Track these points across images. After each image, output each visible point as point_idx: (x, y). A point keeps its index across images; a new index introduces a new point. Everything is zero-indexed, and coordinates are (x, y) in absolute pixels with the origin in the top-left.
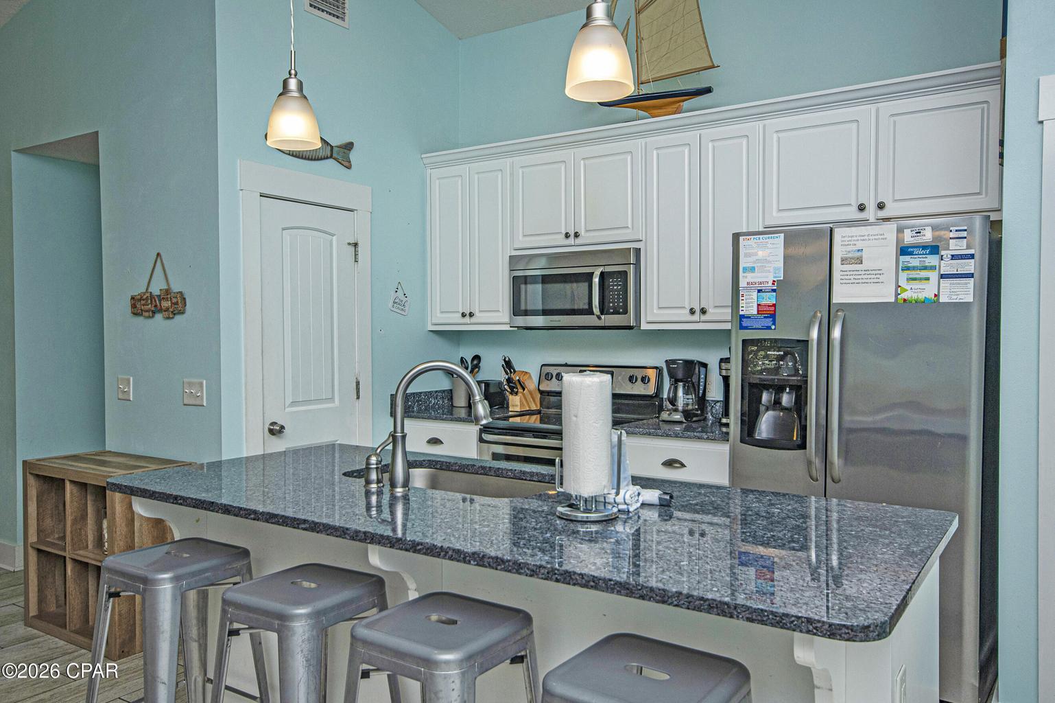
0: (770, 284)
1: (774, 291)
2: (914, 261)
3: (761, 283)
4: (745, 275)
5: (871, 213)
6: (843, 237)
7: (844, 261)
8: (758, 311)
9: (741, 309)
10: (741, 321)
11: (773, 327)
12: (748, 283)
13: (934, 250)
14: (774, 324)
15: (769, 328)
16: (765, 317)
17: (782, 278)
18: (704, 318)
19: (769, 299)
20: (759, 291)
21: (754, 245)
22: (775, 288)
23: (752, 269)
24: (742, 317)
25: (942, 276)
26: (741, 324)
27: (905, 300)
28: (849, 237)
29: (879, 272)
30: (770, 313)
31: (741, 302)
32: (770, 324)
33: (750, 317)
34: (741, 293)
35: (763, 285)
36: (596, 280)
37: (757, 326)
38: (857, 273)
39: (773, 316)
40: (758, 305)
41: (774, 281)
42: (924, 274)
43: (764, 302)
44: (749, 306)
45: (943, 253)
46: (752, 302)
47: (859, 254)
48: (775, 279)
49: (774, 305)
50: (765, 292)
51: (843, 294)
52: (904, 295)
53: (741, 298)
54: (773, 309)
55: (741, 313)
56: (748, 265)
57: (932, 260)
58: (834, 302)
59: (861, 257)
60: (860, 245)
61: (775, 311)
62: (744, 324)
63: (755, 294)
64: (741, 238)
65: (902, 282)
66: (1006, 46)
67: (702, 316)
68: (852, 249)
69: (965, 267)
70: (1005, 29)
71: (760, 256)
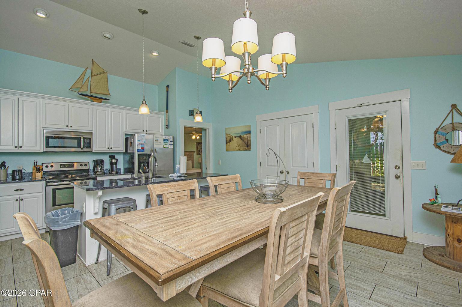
2: (165, 142)
3: (141, 143)
5: (145, 132)
6: (155, 137)
7: (156, 141)
8: (141, 148)
12: (139, 143)
13: (168, 140)
15: (143, 152)
18: (111, 150)
21: (140, 136)
22: (144, 144)
23: (139, 141)
25: (169, 144)
26: (138, 151)
27: (165, 148)
36: (82, 140)
37: (141, 151)
38: (157, 143)
42: (167, 144)
54: (144, 148)
57: (167, 142)
58: (154, 147)
60: (158, 138)
63: (140, 146)
65: (164, 145)
66: (168, 111)
67: (110, 149)
68: (157, 139)
69: (172, 143)
70: (167, 109)
71: (141, 138)
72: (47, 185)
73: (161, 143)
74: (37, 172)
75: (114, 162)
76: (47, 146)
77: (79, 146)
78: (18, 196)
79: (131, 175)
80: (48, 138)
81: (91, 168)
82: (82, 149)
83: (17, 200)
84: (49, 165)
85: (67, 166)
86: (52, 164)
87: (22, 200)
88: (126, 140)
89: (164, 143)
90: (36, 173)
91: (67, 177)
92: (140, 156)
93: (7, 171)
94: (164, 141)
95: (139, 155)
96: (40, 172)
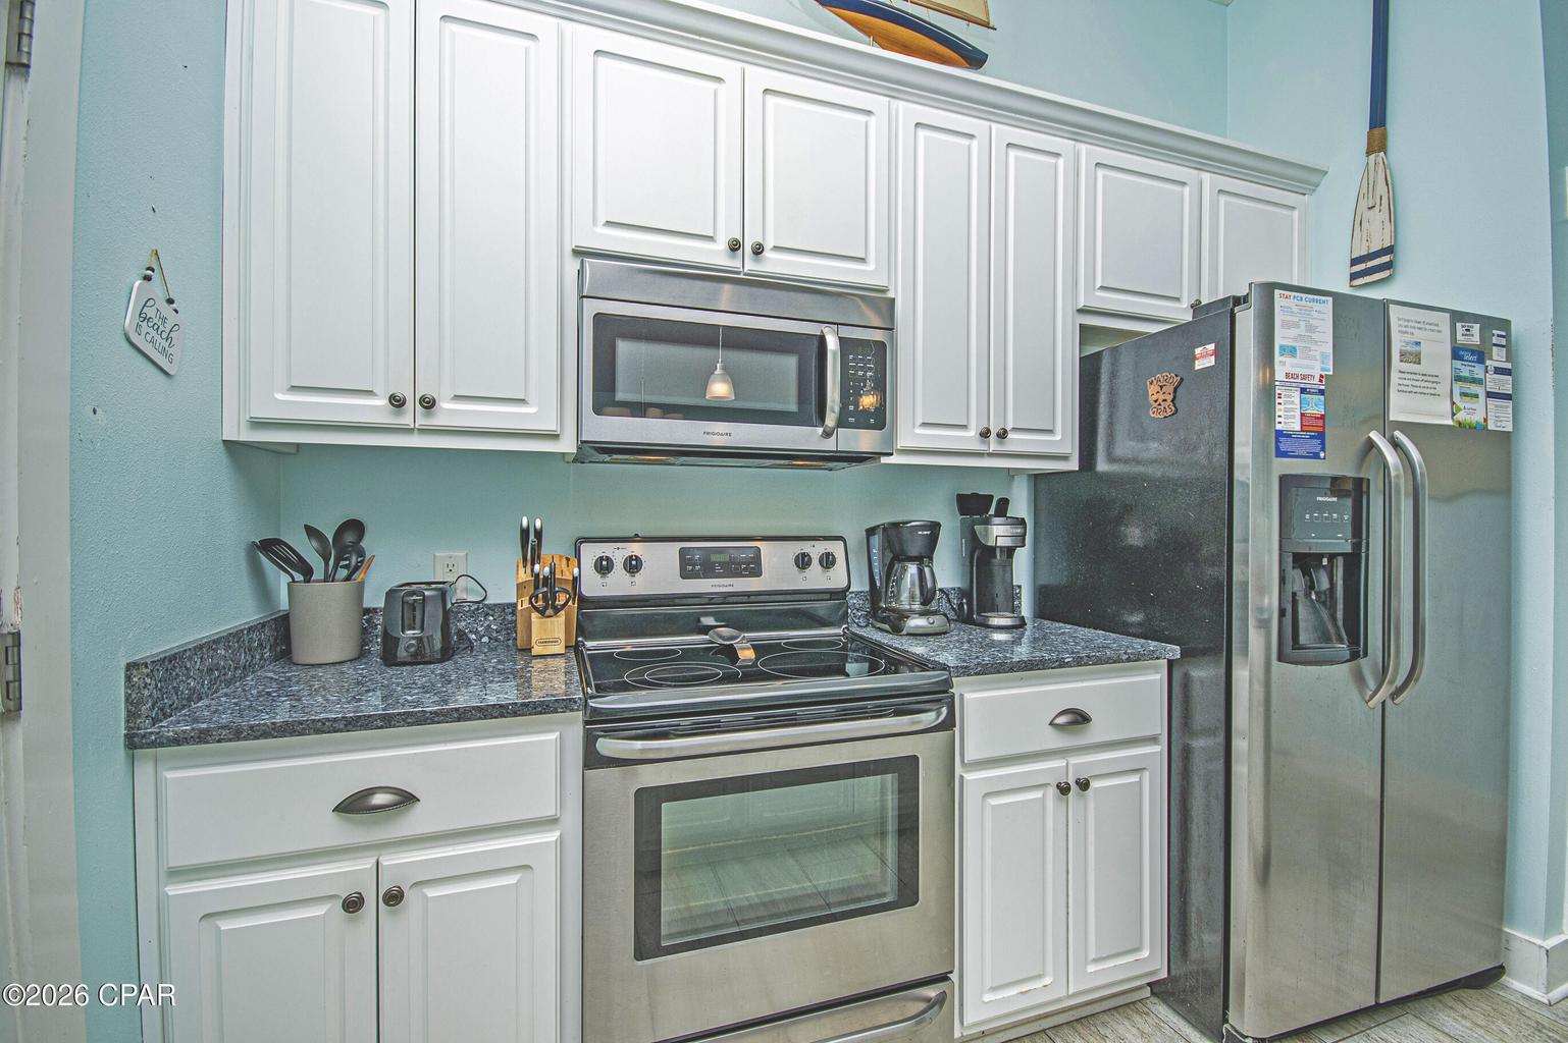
0: (1316, 381)
1: (1321, 392)
2: (1465, 370)
3: (1304, 377)
4: (1283, 359)
6: (1399, 319)
7: (1405, 356)
8: (1302, 426)
9: (1278, 419)
10: (1277, 441)
11: (1322, 455)
12: (1287, 375)
13: (1481, 360)
14: (1323, 449)
15: (1316, 456)
16: (1311, 437)
17: (1331, 373)
19: (1316, 406)
20: (1303, 391)
21: (1295, 310)
22: (1323, 387)
23: (1291, 351)
24: (1279, 434)
25: (1489, 395)
26: (1277, 448)
27: (1460, 423)
28: (1405, 320)
29: (1436, 379)
30: (1316, 430)
31: (1278, 407)
32: (1318, 450)
33: (1289, 436)
34: (1277, 392)
35: (1306, 381)
36: (832, 359)
37: (1302, 453)
38: (1414, 376)
39: (1321, 436)
40: (1302, 415)
41: (1321, 376)
42: (1474, 388)
43: (1309, 411)
44: (1288, 418)
45: (1488, 362)
46: (1292, 410)
47: (1415, 349)
48: (1323, 373)
49: (1322, 417)
50: (1309, 393)
51: (1401, 408)
52: (1460, 416)
53: (1278, 401)
54: (1320, 423)
55: (1278, 427)
56: (1286, 342)
57: (1478, 371)
58: (1391, 418)
59: (1420, 353)
60: (1418, 335)
61: (1324, 426)
62: (1283, 447)
63: (1296, 395)
64: (1277, 292)
65: (1457, 398)
66: (1384, 137)
67: (993, 445)
68: (1408, 338)
69: (1505, 385)
70: (1378, 117)
71: (1302, 330)
72: (593, 760)
73: (1434, 378)
74: (542, 612)
75: (1001, 542)
76: (606, 399)
77: (811, 409)
78: (366, 864)
79: (1171, 663)
80: (608, 330)
81: (860, 585)
82: (827, 434)
83: (353, 904)
84: (619, 553)
85: (722, 564)
86: (636, 549)
87: (394, 898)
88: (1090, 372)
89: (1459, 379)
90: (535, 615)
91: (730, 653)
92: (1299, 496)
93: (361, 587)
94: (1458, 364)
95: (1286, 481)
96: (557, 610)
